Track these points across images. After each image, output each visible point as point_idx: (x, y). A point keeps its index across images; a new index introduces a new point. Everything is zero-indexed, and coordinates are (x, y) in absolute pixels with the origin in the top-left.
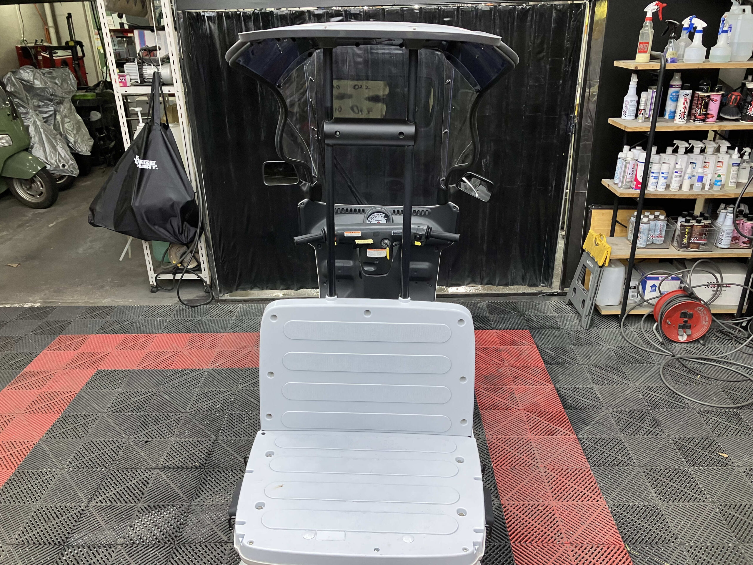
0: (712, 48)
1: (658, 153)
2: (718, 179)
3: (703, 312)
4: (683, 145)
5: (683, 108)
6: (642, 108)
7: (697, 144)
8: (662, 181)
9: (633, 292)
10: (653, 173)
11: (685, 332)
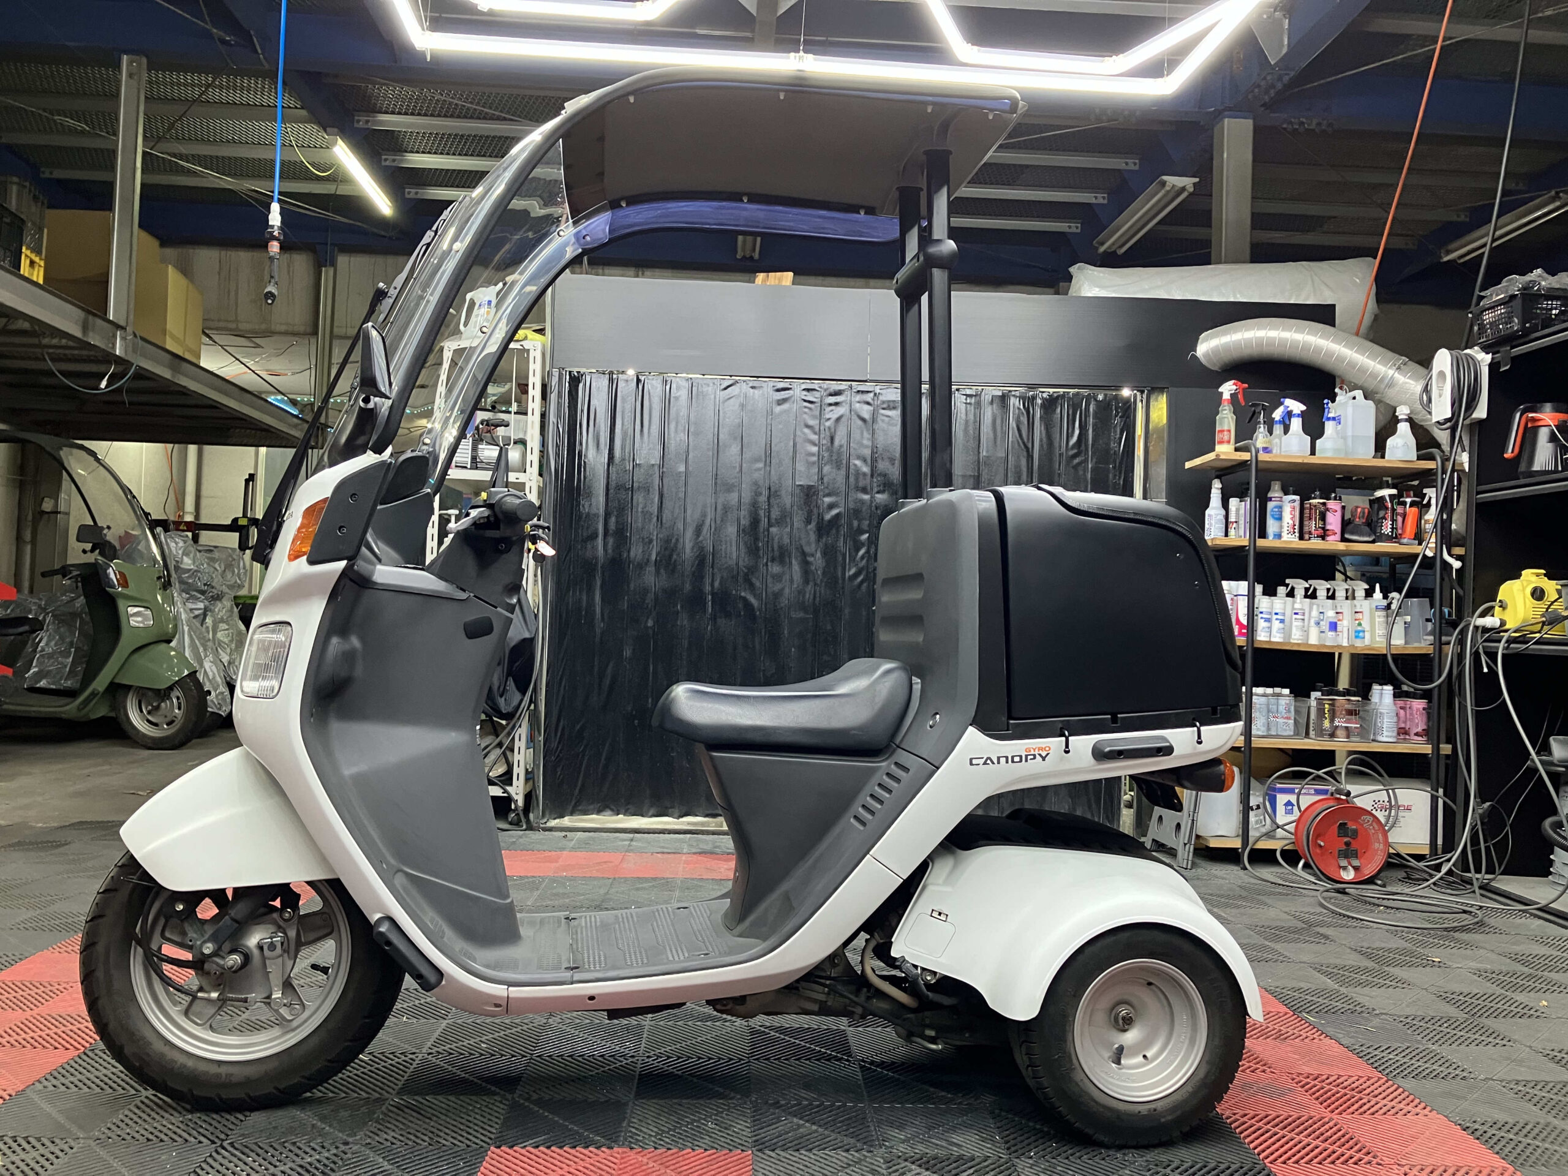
0: (1318, 441)
1: (1265, 593)
2: (1359, 628)
3: (1371, 825)
4: (1300, 585)
5: (1292, 518)
6: (1233, 520)
7: (1320, 585)
8: (1276, 625)
9: (1256, 816)
10: (1261, 613)
11: (1350, 864)
